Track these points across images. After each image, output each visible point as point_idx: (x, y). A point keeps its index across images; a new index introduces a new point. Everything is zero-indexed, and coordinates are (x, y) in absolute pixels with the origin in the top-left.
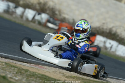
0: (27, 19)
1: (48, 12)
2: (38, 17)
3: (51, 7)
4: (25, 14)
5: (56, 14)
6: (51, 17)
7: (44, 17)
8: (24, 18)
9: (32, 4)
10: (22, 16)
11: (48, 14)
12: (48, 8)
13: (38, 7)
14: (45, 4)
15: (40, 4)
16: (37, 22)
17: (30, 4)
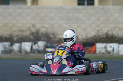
0: (26, 52)
1: (43, 38)
2: (35, 47)
3: (44, 33)
4: (22, 48)
5: (51, 38)
6: (47, 42)
7: (41, 44)
8: (23, 52)
9: (26, 37)
10: (20, 51)
11: (44, 40)
12: (42, 34)
13: (32, 38)
14: (38, 32)
15: (32, 34)
16: (36, 52)
17: (24, 37)
